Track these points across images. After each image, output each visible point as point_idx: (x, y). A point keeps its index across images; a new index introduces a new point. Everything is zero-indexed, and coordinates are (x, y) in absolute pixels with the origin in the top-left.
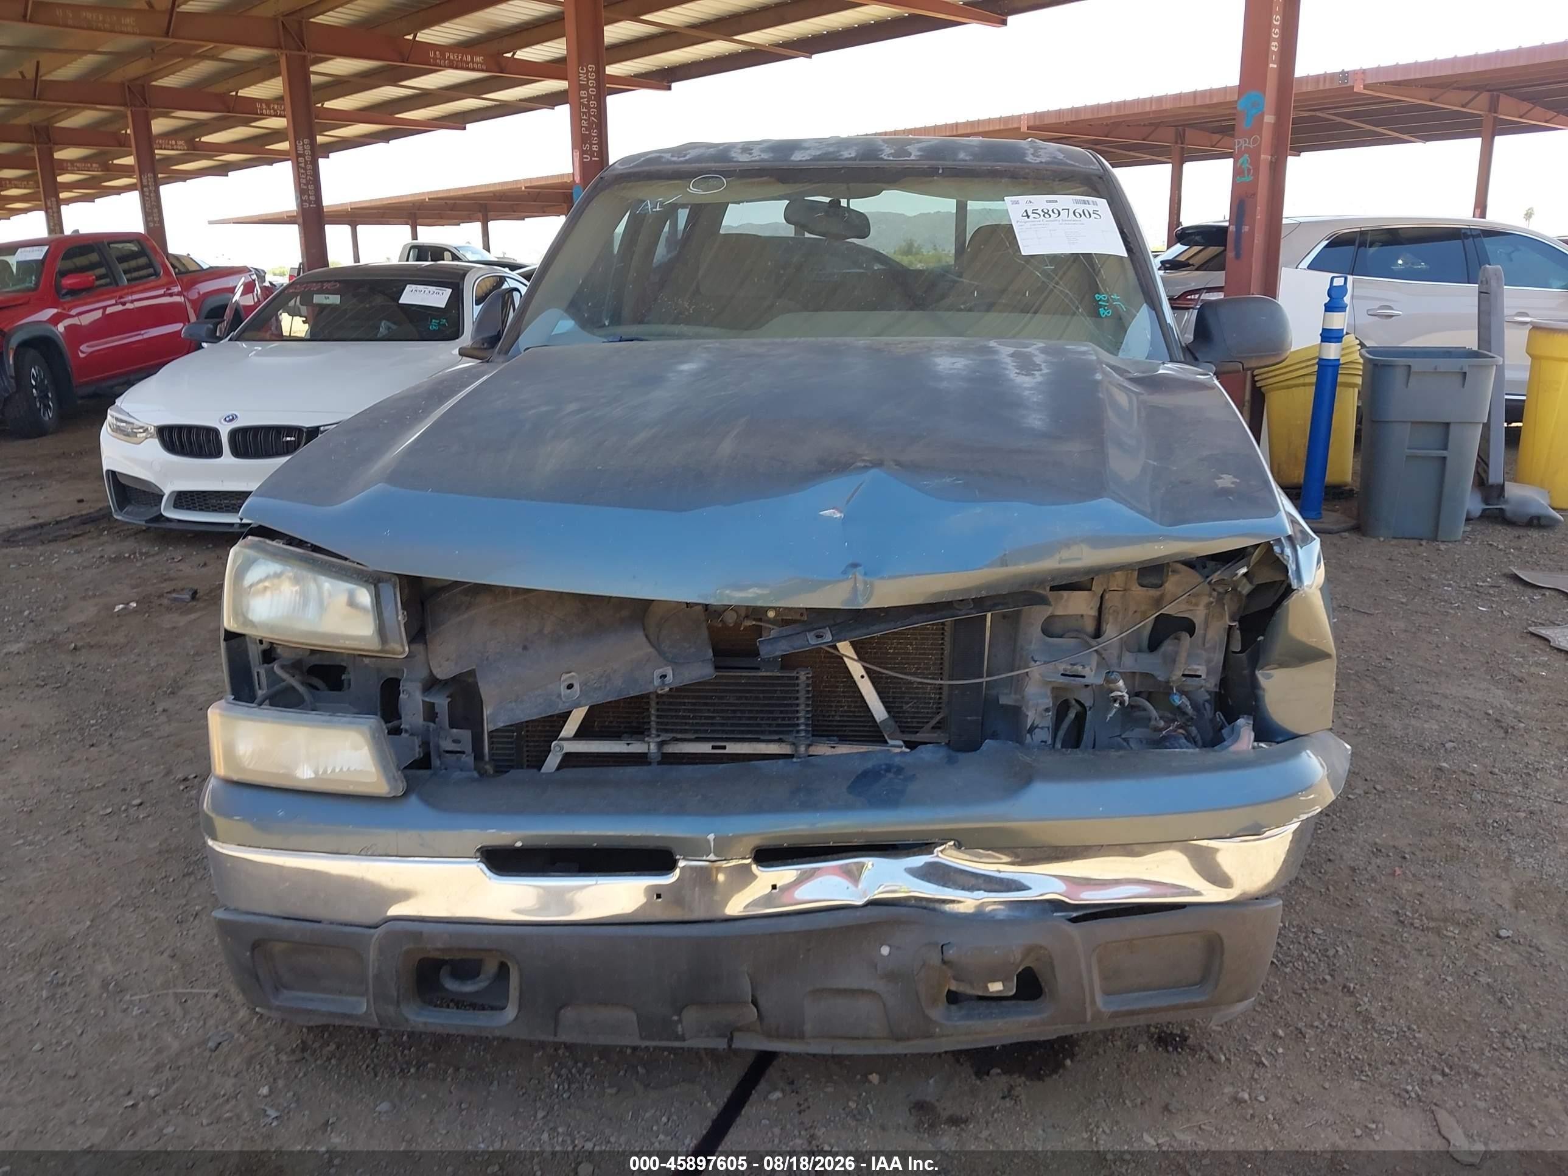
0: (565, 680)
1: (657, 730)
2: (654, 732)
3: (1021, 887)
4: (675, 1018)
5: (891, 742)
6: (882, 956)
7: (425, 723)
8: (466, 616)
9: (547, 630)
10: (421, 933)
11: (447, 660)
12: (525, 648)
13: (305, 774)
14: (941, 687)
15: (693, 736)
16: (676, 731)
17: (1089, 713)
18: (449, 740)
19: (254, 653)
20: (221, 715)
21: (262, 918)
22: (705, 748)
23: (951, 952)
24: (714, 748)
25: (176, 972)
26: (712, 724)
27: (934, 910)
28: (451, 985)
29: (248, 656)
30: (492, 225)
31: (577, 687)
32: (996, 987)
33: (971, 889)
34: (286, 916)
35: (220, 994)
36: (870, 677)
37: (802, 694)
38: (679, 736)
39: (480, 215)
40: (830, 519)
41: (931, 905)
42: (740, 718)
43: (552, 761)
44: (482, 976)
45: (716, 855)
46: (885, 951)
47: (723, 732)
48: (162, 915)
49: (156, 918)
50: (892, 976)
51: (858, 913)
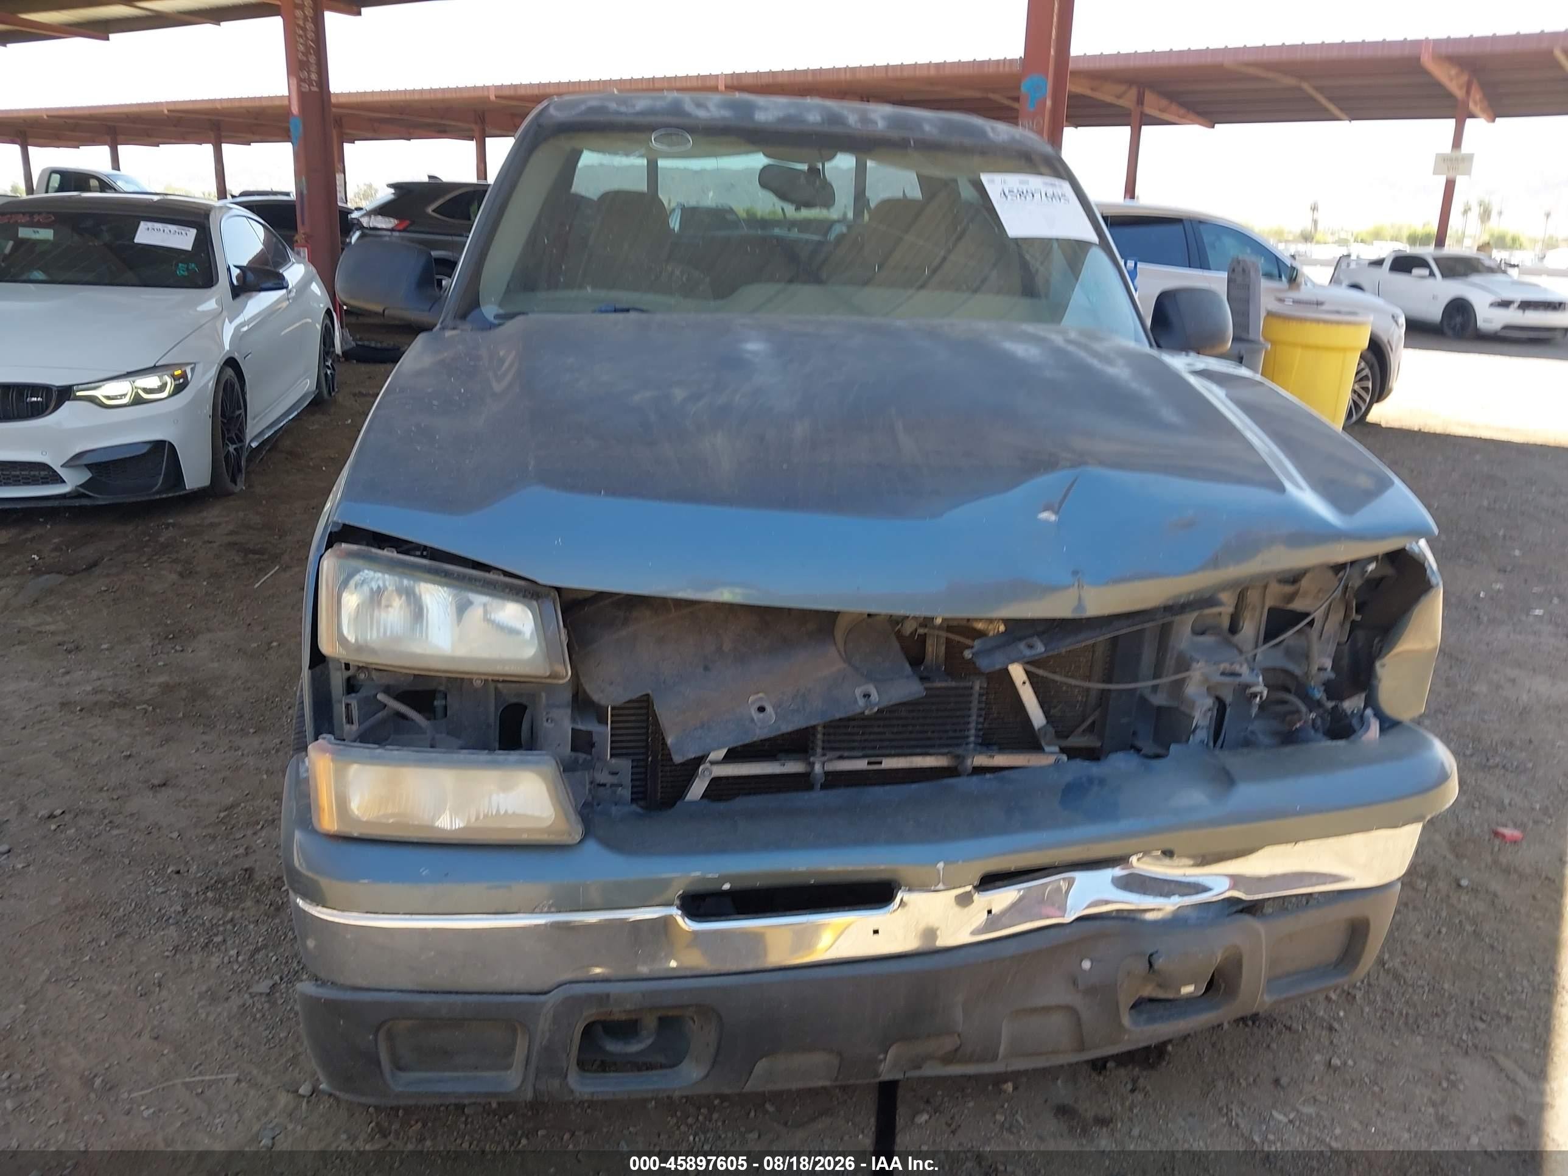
0: (753, 703)
1: (823, 749)
2: (819, 751)
3: (1205, 889)
4: (881, 1057)
5: (1047, 749)
6: (1085, 971)
7: (574, 754)
8: (623, 633)
9: (727, 646)
10: (608, 996)
11: (611, 683)
12: (706, 668)
13: (448, 823)
14: (1088, 690)
15: (860, 754)
16: (844, 749)
17: (1228, 710)
18: (605, 772)
19: (337, 680)
20: (333, 760)
21: (392, 994)
22: (861, 764)
23: (1161, 960)
24: (869, 763)
25: (172, 1056)
26: (881, 740)
27: (1134, 920)
28: (613, 1047)
29: (329, 684)
30: (122, 149)
31: (769, 709)
32: (1188, 989)
33: (1168, 895)
34: (423, 989)
35: (241, 1077)
36: (1031, 683)
37: (975, 705)
38: (846, 754)
39: (108, 138)
40: (1046, 522)
41: (1132, 915)
42: (911, 732)
43: (698, 789)
44: (644, 1033)
45: (944, 884)
46: (1086, 965)
47: (892, 747)
48: (115, 988)
49: (110, 993)
50: (1091, 991)
51: (1068, 931)
